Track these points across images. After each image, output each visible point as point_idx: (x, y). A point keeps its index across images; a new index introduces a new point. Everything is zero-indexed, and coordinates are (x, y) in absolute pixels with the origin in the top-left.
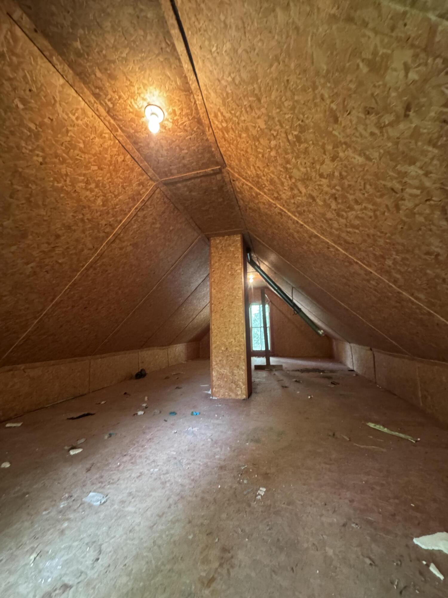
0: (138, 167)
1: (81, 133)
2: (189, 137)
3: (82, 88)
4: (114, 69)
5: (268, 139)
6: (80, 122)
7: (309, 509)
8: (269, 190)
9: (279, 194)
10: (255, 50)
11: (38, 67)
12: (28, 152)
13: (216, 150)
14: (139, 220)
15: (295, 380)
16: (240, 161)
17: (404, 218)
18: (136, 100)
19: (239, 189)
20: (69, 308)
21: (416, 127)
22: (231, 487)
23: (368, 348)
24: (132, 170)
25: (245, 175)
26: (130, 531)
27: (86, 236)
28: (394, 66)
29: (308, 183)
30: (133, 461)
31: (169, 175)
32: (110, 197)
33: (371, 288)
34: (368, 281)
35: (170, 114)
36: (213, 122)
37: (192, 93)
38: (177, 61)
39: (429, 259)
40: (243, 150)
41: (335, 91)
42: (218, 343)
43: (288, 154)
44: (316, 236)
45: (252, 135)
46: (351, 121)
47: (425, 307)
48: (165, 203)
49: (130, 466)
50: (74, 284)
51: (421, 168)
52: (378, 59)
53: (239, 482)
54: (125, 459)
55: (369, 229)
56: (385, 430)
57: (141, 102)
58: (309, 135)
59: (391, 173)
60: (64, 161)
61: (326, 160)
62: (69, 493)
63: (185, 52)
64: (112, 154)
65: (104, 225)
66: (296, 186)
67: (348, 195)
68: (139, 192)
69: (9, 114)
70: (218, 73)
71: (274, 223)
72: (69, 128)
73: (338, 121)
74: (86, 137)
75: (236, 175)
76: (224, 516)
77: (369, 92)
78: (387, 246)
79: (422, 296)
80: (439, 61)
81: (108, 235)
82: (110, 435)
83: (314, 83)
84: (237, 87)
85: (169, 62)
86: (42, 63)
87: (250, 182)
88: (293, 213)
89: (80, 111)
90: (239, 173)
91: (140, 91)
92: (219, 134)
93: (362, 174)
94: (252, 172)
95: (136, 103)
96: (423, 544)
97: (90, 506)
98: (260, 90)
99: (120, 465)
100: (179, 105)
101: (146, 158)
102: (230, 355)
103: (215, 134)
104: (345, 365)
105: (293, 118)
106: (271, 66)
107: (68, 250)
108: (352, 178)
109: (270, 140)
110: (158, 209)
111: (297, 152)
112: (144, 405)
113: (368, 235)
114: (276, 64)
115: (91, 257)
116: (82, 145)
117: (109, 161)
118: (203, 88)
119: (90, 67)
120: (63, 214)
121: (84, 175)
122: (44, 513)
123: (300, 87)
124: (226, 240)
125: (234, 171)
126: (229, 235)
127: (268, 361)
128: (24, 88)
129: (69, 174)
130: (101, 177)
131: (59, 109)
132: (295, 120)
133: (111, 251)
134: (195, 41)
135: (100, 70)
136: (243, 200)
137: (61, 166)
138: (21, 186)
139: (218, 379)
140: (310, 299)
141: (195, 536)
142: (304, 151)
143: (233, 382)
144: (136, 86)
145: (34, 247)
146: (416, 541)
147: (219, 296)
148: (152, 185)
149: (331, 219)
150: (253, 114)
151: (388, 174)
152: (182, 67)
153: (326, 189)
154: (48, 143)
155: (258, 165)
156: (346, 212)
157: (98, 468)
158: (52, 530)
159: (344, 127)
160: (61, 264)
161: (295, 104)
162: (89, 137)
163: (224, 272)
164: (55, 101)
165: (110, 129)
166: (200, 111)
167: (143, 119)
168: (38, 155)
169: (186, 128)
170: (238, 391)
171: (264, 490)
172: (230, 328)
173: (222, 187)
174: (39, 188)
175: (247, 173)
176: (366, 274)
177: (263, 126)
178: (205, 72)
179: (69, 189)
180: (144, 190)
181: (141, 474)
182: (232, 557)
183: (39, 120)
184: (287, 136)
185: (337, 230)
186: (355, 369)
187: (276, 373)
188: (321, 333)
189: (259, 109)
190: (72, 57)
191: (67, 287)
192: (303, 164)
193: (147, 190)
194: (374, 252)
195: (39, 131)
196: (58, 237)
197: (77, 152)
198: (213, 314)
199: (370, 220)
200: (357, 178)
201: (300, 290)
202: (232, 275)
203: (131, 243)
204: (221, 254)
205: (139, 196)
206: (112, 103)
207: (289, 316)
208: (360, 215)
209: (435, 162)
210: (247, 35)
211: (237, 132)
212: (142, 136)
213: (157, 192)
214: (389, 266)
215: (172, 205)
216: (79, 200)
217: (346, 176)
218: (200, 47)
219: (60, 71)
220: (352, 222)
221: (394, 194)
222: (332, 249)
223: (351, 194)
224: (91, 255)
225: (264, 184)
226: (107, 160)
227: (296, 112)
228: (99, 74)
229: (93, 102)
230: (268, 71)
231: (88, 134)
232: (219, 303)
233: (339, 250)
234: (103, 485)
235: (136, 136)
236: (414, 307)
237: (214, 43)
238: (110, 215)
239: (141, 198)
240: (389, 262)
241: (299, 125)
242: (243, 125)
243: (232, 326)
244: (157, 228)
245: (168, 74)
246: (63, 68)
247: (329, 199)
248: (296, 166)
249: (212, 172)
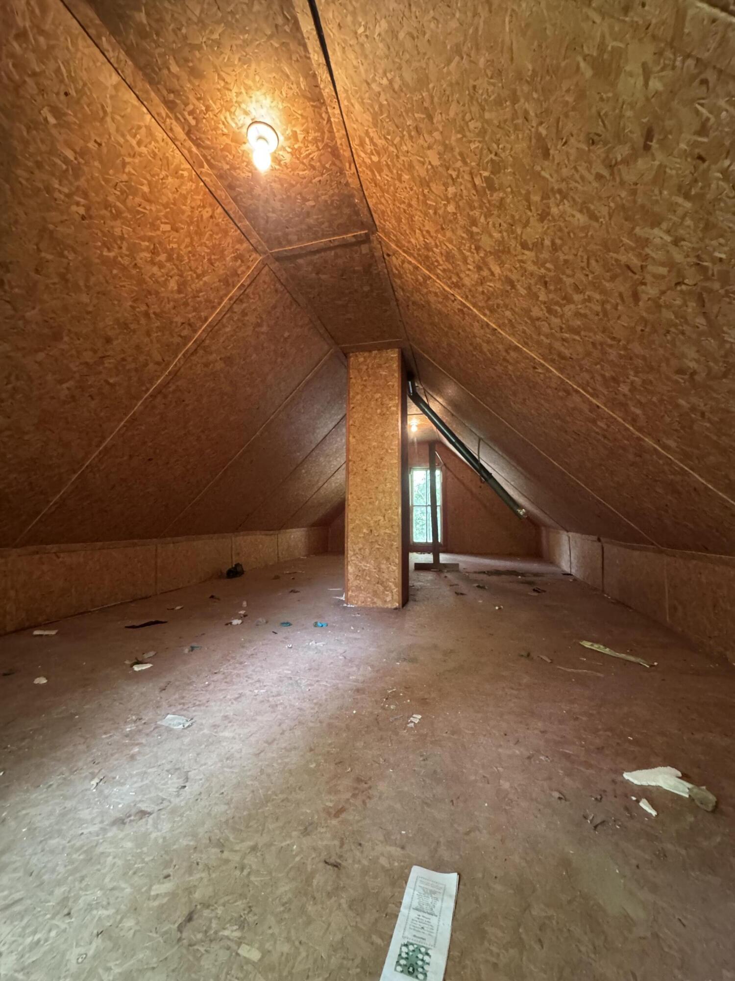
0: (235, 228)
1: (145, 167)
2: (317, 179)
3: (147, 92)
4: (200, 60)
5: (444, 185)
6: (143, 149)
7: (482, 740)
8: (444, 271)
9: (459, 277)
10: (424, 34)
11: (79, 55)
12: (62, 197)
13: (361, 201)
14: (235, 319)
15: (476, 585)
16: (399, 220)
17: (644, 314)
18: (234, 114)
19: (397, 269)
20: (125, 458)
21: (660, 166)
22: (372, 713)
23: (595, 538)
24: (226, 233)
25: (406, 244)
26: (227, 759)
27: (152, 342)
28: (628, 68)
29: (503, 257)
30: (228, 680)
31: (284, 243)
32: (189, 278)
33: (597, 433)
34: (594, 422)
35: (288, 138)
36: (357, 153)
37: (324, 103)
38: (302, 48)
39: (682, 381)
40: (404, 202)
41: (545, 105)
42: (357, 522)
43: (475, 208)
44: (516, 349)
45: (419, 176)
46: (568, 154)
47: (676, 461)
48: (276, 291)
49: (224, 686)
50: (133, 419)
51: (668, 232)
52: (606, 56)
53: (383, 708)
54: (216, 677)
55: (595, 333)
56: (607, 651)
57: (242, 117)
58: (507, 178)
59: (626, 240)
60: (117, 216)
61: (531, 219)
62: (137, 714)
63: (315, 33)
64: (193, 204)
65: (179, 324)
66: (486, 264)
67: (564, 278)
68: (236, 271)
69: (34, 132)
70: (366, 71)
71: (451, 327)
72: (128, 160)
73: (549, 154)
74: (153, 176)
75: (393, 246)
76: (360, 744)
77: (594, 110)
78: (622, 362)
79: (672, 443)
80: (690, 62)
81: (186, 339)
82: (192, 649)
83: (514, 92)
84: (396, 96)
85: (289, 50)
86: (86, 47)
87: (414, 258)
88: (480, 309)
89: (143, 131)
90: (398, 243)
91: (239, 99)
92: (366, 175)
93: (584, 241)
94: (417, 239)
95: (233, 119)
96: (636, 778)
97: (169, 730)
98: (432, 102)
99: (209, 685)
100: (303, 125)
101: (249, 214)
102: (377, 541)
103: (360, 175)
104: (559, 566)
105: (482, 149)
106: (449, 61)
107: (124, 363)
108: (570, 248)
109: (446, 185)
110: (266, 301)
111: (487, 205)
112: (242, 612)
113: (593, 344)
114: (457, 58)
115: (159, 377)
116: (146, 189)
117: (189, 216)
118: (342, 95)
119: (160, 55)
120: (116, 302)
121: (150, 239)
122: (104, 736)
123: (492, 97)
124: (375, 358)
125: (389, 238)
126: (379, 350)
127: (436, 558)
128: (55, 90)
129: (126, 236)
130: (175, 243)
131: (111, 126)
132: (485, 152)
133: (191, 368)
134: (331, 15)
135: (177, 63)
136: (403, 290)
137: (113, 223)
138: (52, 254)
139: (357, 577)
140: (507, 458)
141: (318, 765)
142: (498, 204)
143: (380, 582)
144: (235, 90)
145: (72, 356)
146: (627, 776)
147: (361, 447)
148: (256, 259)
149: (538, 319)
150: (421, 141)
151: (622, 241)
152: (309, 58)
153: (531, 267)
154: (93, 183)
155: (427, 228)
156: (561, 306)
157: (177, 687)
158: (116, 756)
159: (558, 164)
160: (112, 386)
161: (486, 126)
162: (158, 175)
163: (370, 410)
164: (105, 112)
165: (191, 162)
166: (337, 134)
167: (245, 147)
168: (78, 204)
169: (313, 163)
170: (387, 595)
171: (420, 717)
172: (377, 499)
173: (370, 265)
174: (80, 258)
175: (409, 242)
176: (591, 411)
177: (436, 162)
178: (346, 68)
179: (126, 261)
180: (243, 268)
181: (241, 695)
182: (370, 788)
183: (79, 144)
184: (473, 178)
185: (547, 337)
186: (573, 572)
187: (449, 576)
188: (521, 513)
189: (430, 133)
190: (132, 38)
191: (122, 423)
192: (497, 225)
193: (249, 268)
194: (603, 372)
195: (79, 163)
196: (108, 340)
197: (138, 200)
198: (351, 477)
199: (596, 318)
200: (578, 250)
201: (491, 444)
202: (382, 414)
203: (223, 356)
204: (366, 380)
205: (236, 279)
206: (194, 118)
207: (474, 490)
208: (582, 311)
209: (688, 222)
210: (413, 9)
211: (395, 171)
212: (244, 175)
213: (264, 272)
214: (624, 395)
215: (287, 294)
216: (141, 281)
217: (562, 246)
218: (339, 25)
219: (112, 60)
220: (571, 323)
221: (630, 274)
222: (540, 370)
223: (568, 276)
224: (158, 374)
225: (437, 261)
226: (186, 215)
227: (487, 138)
228: (175, 69)
229: (164, 115)
230: (445, 70)
231: (156, 169)
232: (361, 459)
233: (551, 371)
234: (186, 707)
235: (233, 177)
236: (661, 462)
237: (360, 20)
238: (189, 308)
239: (239, 281)
240: (624, 389)
241: (492, 160)
242: (405, 159)
243: (380, 496)
244: (263, 333)
245: (287, 71)
246: (118, 57)
247: (536, 284)
248: (486, 230)
249: (354, 240)
